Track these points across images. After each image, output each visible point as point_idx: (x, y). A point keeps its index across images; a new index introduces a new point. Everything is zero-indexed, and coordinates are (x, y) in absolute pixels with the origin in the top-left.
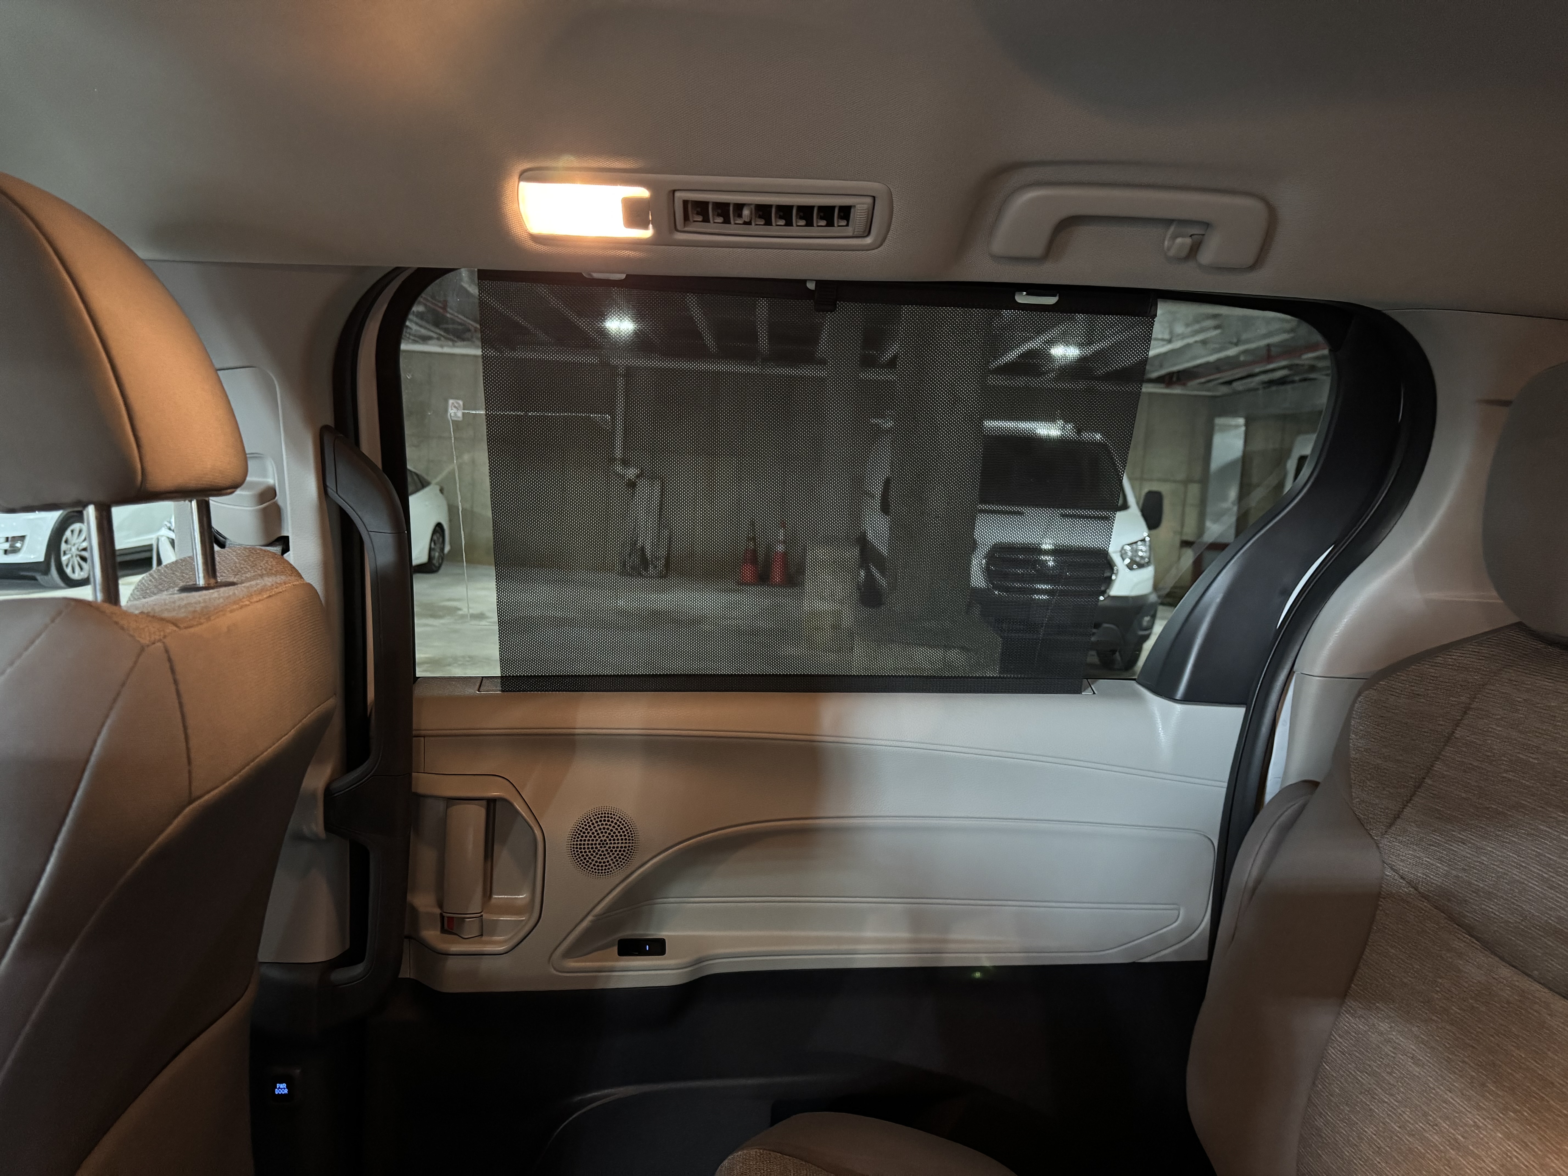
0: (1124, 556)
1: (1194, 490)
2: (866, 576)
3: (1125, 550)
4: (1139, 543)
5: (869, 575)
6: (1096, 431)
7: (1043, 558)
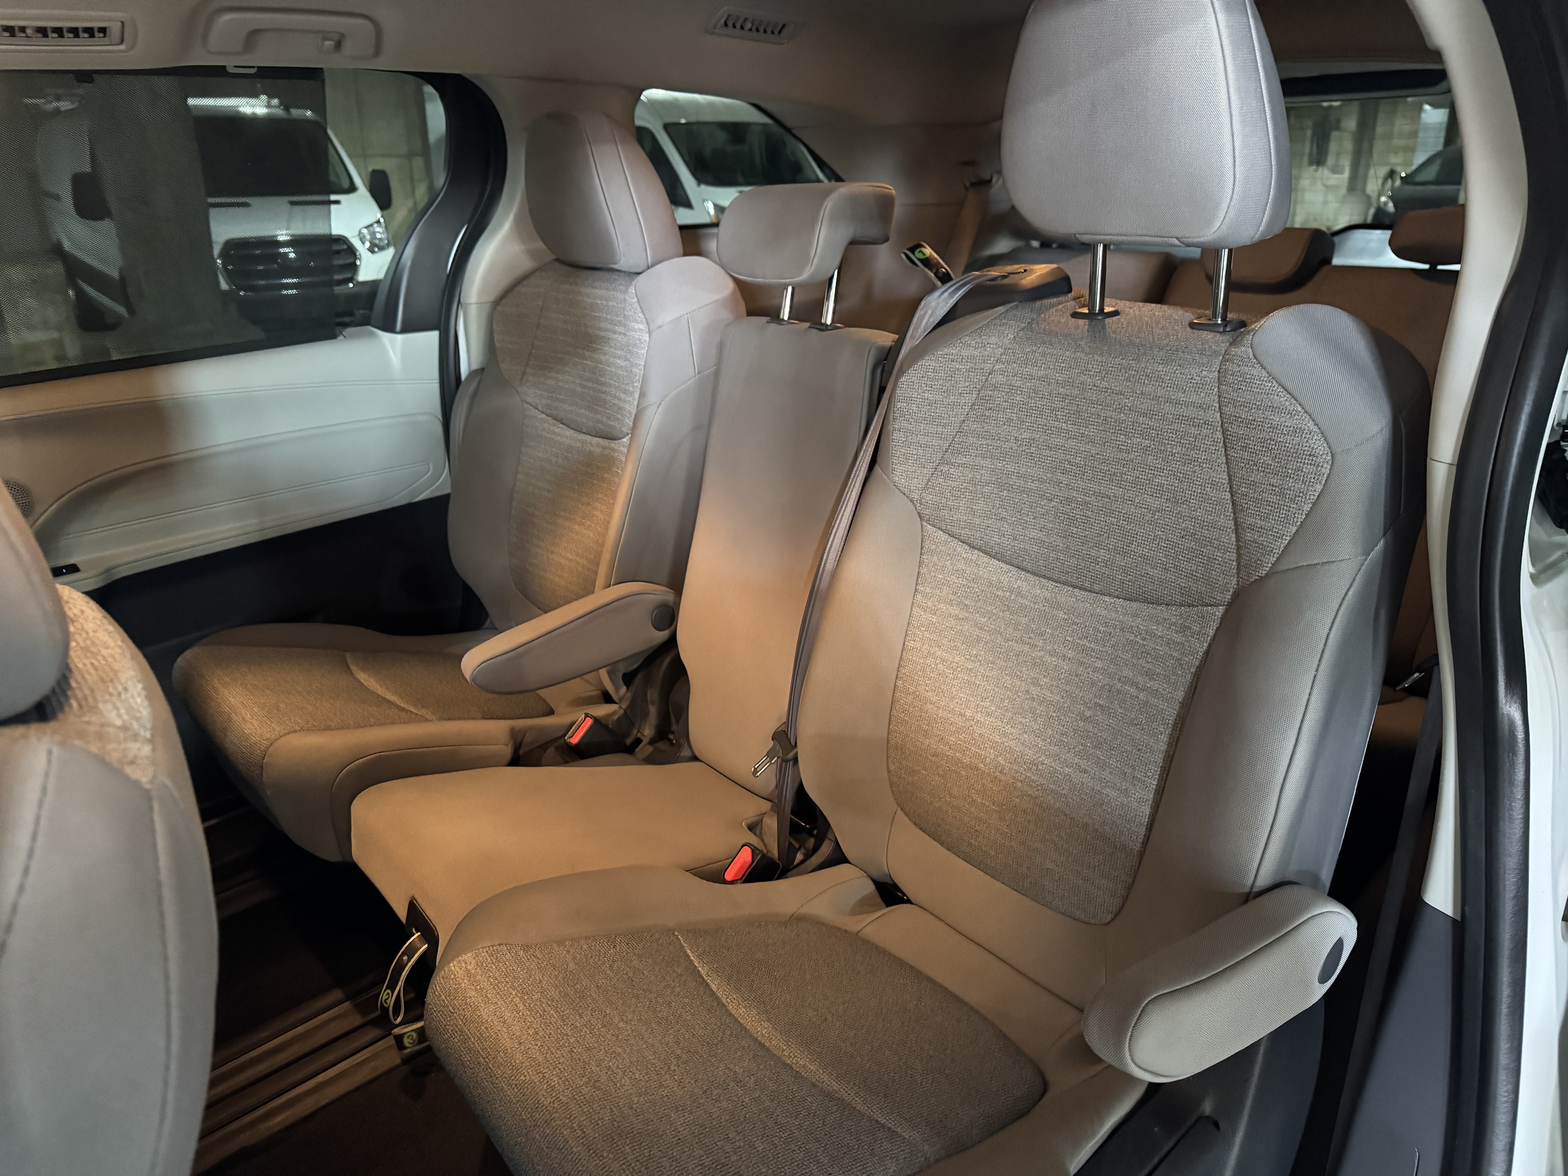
0: (363, 240)
1: (418, 162)
2: (77, 295)
3: (362, 233)
4: (375, 225)
5: (80, 293)
6: (306, 108)
7: (282, 250)
